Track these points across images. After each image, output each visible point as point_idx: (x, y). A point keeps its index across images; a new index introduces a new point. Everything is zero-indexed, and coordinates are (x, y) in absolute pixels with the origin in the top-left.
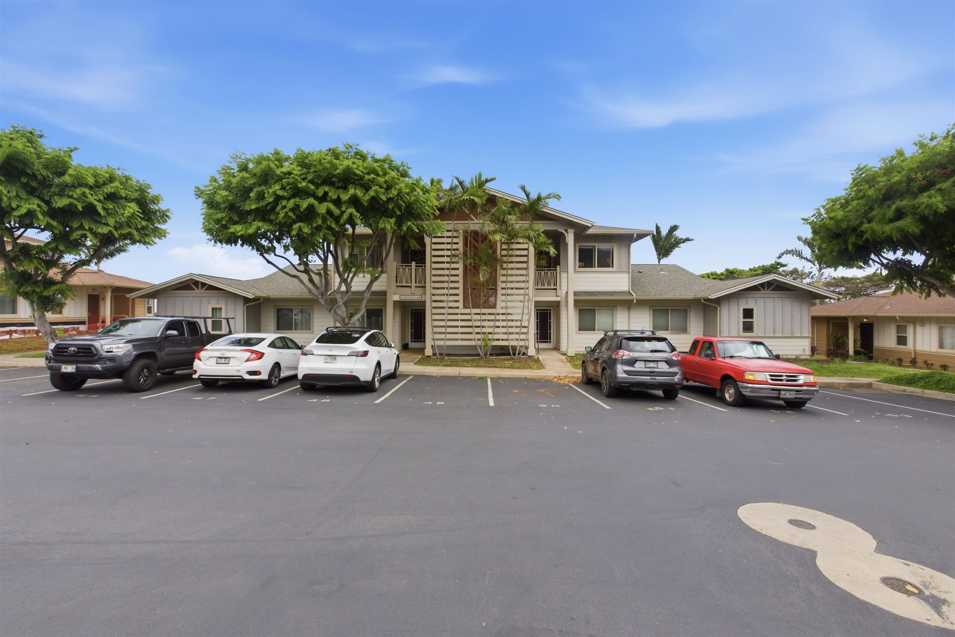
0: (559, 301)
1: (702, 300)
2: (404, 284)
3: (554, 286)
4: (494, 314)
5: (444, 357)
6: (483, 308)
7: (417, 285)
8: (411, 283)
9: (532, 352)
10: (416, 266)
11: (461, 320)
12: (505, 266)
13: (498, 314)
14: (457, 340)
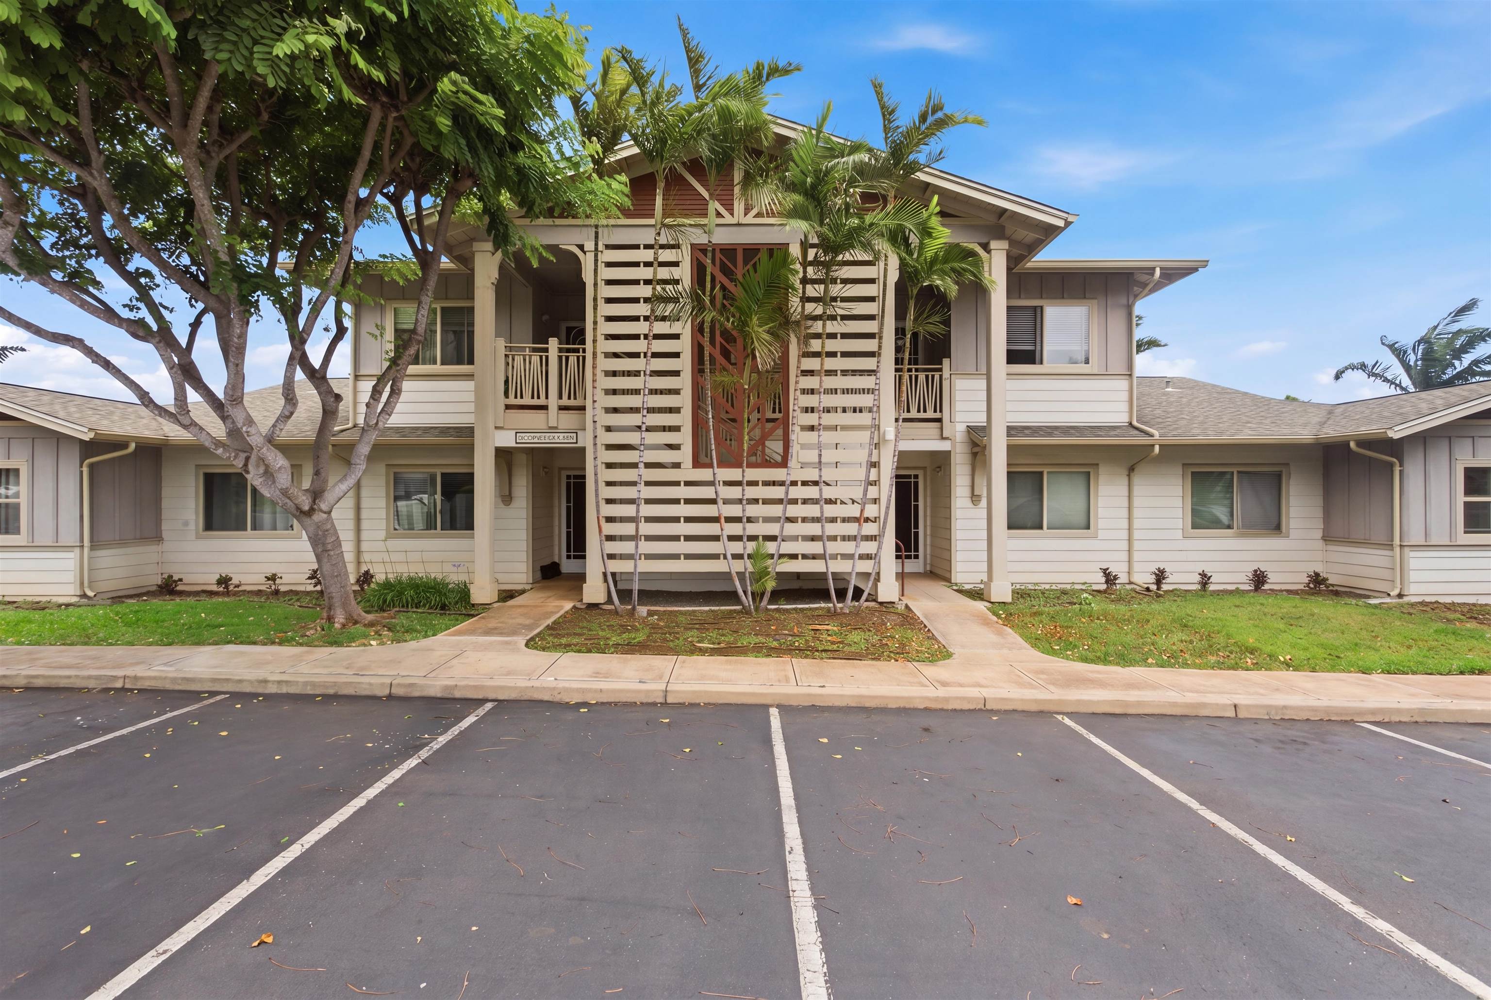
0: (948, 453)
1: (1352, 445)
2: (527, 400)
3: (935, 411)
4: (782, 484)
5: (634, 609)
6: (750, 465)
7: (565, 402)
8: (547, 398)
9: (888, 590)
10: (560, 350)
11: (688, 501)
12: (815, 345)
13: (794, 483)
14: (676, 557)
